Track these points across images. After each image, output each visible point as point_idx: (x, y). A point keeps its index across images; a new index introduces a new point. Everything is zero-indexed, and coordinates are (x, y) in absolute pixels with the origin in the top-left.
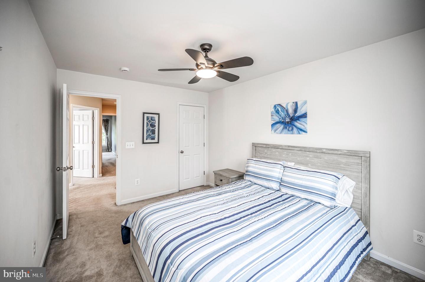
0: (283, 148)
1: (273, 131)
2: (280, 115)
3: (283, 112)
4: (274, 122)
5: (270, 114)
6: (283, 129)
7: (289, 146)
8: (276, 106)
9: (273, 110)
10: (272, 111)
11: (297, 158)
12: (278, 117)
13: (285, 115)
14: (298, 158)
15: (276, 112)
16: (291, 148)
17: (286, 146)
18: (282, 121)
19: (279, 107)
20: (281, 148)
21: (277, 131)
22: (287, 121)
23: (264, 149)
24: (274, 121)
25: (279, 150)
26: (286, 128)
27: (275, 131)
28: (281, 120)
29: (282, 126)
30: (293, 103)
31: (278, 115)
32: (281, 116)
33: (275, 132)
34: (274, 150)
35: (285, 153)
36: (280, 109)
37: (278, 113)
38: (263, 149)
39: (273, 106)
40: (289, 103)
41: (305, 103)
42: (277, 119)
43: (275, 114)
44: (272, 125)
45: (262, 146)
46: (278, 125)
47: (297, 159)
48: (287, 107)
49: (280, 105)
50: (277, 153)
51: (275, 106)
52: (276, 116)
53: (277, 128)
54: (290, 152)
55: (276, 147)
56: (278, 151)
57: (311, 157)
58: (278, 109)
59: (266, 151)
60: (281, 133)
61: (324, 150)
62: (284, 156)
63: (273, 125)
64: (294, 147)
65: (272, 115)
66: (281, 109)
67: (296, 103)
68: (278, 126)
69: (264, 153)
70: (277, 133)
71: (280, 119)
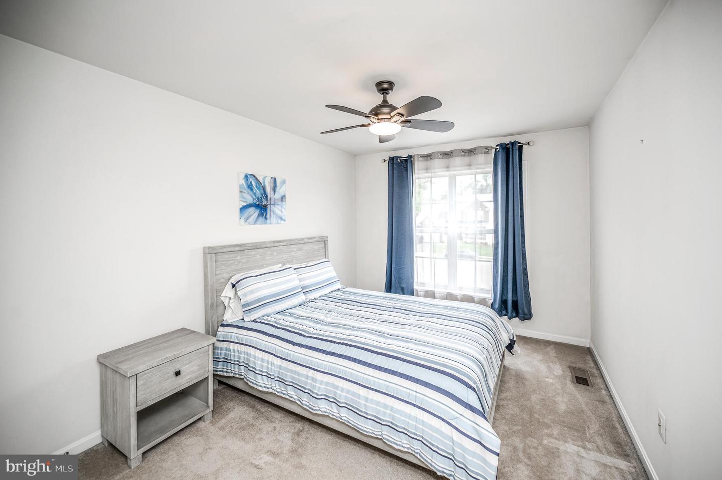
0: (268, 246)
1: (242, 219)
2: (255, 194)
3: (259, 189)
4: (245, 204)
5: (239, 189)
6: (259, 216)
7: (274, 242)
8: (249, 176)
9: (243, 182)
10: (241, 183)
11: (281, 256)
12: (252, 197)
13: (262, 194)
14: (284, 256)
15: (249, 187)
16: (277, 244)
17: (270, 242)
18: (258, 203)
19: (252, 179)
20: (264, 246)
21: (250, 220)
22: (263, 204)
23: (235, 255)
24: (244, 201)
25: (261, 250)
26: (263, 215)
27: (246, 220)
28: (255, 201)
29: (257, 212)
30: (272, 178)
31: (250, 192)
32: (255, 196)
33: (246, 222)
34: (253, 252)
35: (269, 252)
36: (254, 184)
37: (252, 190)
38: (232, 256)
39: (243, 176)
40: (266, 177)
41: (284, 182)
42: (250, 199)
43: (245, 190)
44: (241, 209)
45: (233, 249)
46: (252, 209)
47: (282, 258)
48: (264, 183)
49: (254, 176)
50: (258, 256)
51: (246, 176)
52: (248, 193)
53: (250, 214)
54: (275, 251)
55: (256, 247)
56: (258, 254)
57: (295, 251)
58: (251, 182)
59: (239, 258)
60: (255, 223)
61: (305, 240)
62: (267, 258)
63: (243, 209)
64: (280, 242)
65: (242, 190)
66: (256, 183)
67: (275, 179)
68: (251, 211)
69: (235, 262)
70: (249, 224)
71: (254, 199)
